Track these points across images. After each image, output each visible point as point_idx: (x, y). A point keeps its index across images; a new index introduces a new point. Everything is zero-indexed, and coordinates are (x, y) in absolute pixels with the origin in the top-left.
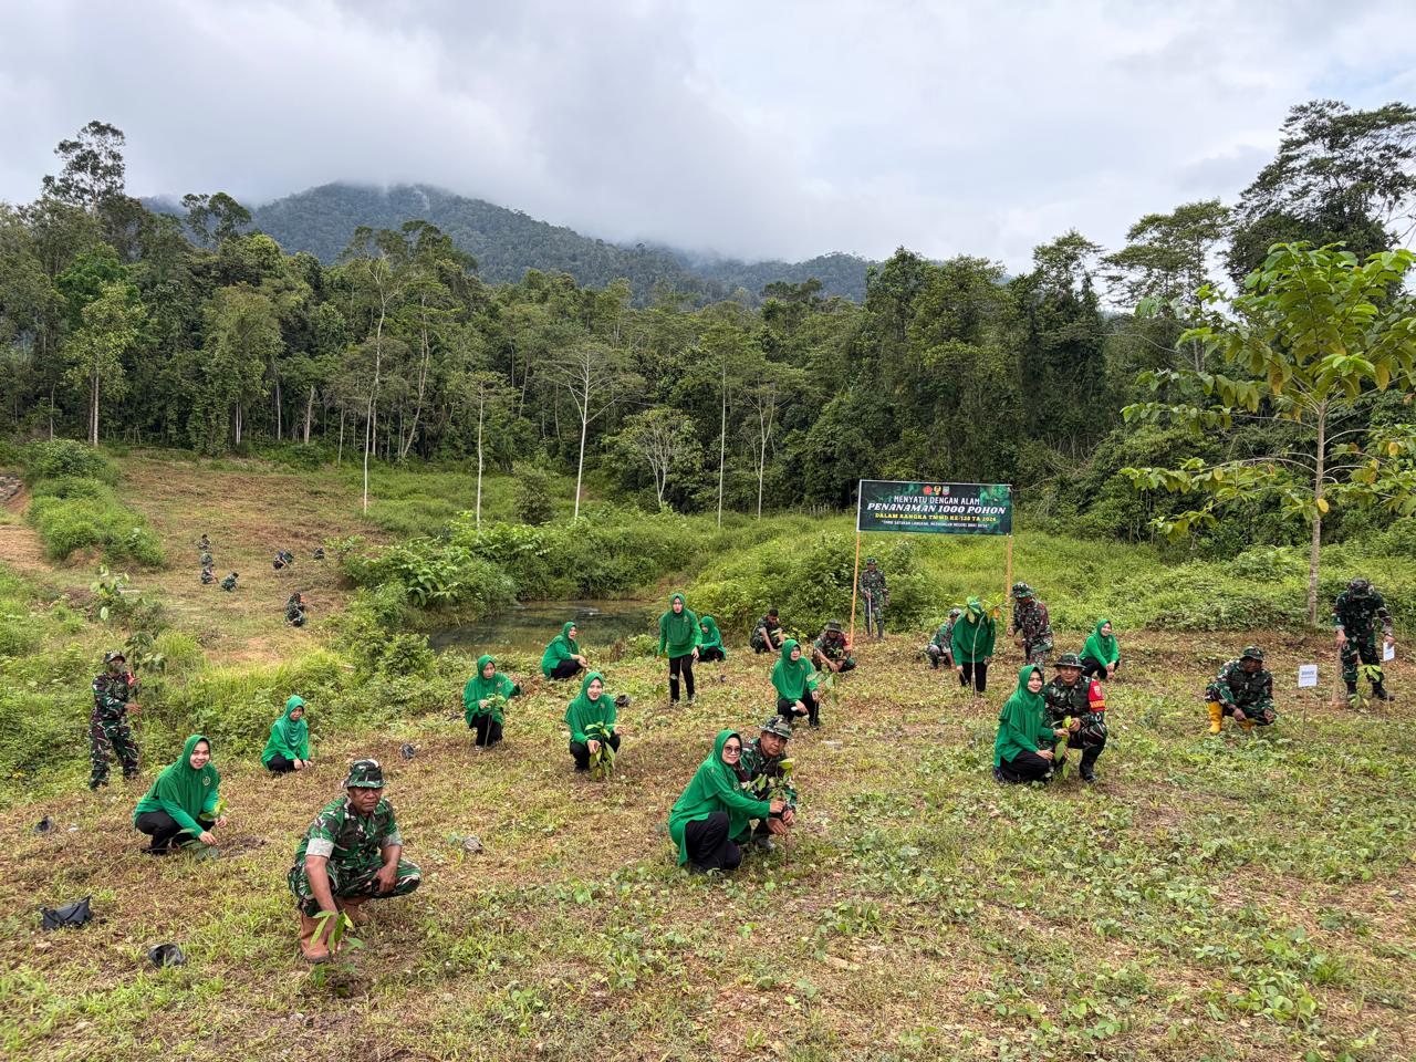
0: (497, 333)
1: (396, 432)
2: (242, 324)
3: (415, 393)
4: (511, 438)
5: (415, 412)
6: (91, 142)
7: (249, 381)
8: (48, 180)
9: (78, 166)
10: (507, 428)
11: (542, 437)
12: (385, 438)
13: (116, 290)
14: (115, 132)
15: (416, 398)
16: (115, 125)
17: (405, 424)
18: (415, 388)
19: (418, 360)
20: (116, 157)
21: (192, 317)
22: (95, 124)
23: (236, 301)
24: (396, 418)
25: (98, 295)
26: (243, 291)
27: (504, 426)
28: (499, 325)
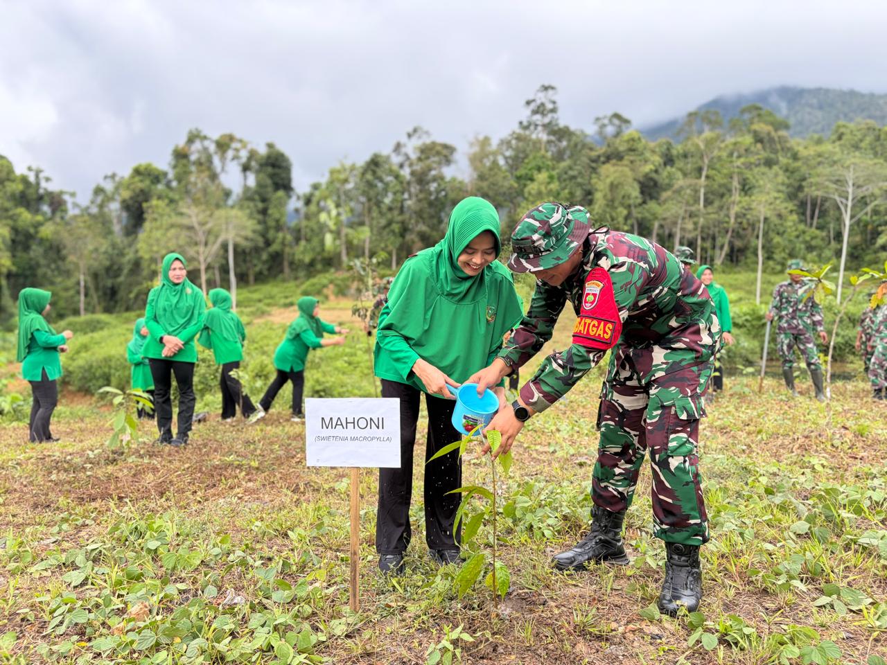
0: (798, 169)
1: (714, 247)
2: (613, 187)
3: (727, 219)
4: (803, 246)
5: (727, 232)
6: (541, 97)
7: (615, 222)
8: (521, 123)
9: (535, 112)
10: (801, 239)
11: (829, 243)
12: (706, 252)
13: (542, 177)
14: (553, 88)
15: (727, 223)
16: (553, 84)
17: (719, 241)
18: (728, 216)
19: (731, 196)
20: (554, 103)
21: (588, 187)
22: (543, 86)
23: (610, 172)
24: (714, 239)
25: (532, 180)
26: (614, 165)
27: (798, 237)
28: (798, 164)
